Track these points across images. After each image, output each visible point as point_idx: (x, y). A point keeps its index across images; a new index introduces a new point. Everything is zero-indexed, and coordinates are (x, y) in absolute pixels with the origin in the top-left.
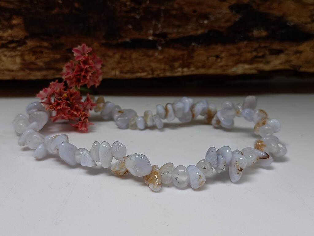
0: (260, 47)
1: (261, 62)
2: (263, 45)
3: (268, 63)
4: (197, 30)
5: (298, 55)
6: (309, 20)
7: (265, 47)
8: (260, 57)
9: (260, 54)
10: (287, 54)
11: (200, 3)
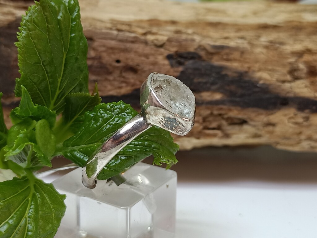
0: (212, 114)
1: (215, 135)
2: (216, 112)
3: (227, 136)
4: (120, 88)
5: (270, 128)
6: (289, 77)
7: (220, 115)
8: (214, 129)
9: (214, 125)
10: (254, 126)
11: (125, 50)
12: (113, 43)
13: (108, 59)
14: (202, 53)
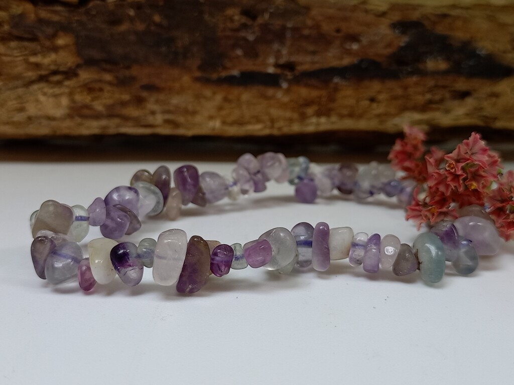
0: (436, 86)
1: (437, 109)
3: (447, 111)
4: (341, 58)
5: (494, 99)
6: (509, 47)
7: (444, 87)
9: (437, 97)
10: (477, 98)
11: (345, 19)
12: (331, 12)
13: (327, 28)
14: (426, 23)
